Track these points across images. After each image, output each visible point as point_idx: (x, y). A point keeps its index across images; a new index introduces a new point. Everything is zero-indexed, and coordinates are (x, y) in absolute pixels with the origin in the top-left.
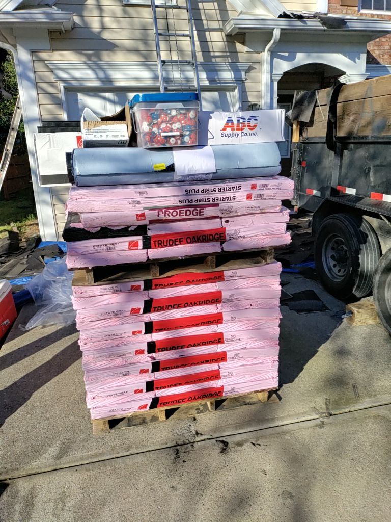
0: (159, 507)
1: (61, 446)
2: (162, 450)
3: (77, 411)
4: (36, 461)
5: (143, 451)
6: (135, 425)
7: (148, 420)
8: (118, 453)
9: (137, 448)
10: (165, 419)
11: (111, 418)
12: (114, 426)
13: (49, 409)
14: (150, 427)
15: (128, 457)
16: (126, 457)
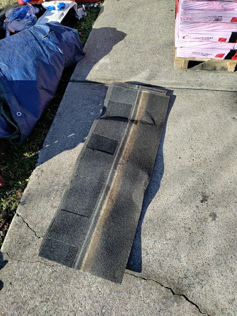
0: (222, 128)
1: (150, 72)
2: (228, 92)
3: (162, 52)
4: (133, 78)
5: (212, 89)
6: (208, 70)
7: (218, 68)
8: (192, 86)
9: (207, 86)
10: (233, 71)
11: (191, 60)
12: (191, 68)
13: (141, 47)
14: (219, 74)
15: (200, 90)
16: (199, 90)
